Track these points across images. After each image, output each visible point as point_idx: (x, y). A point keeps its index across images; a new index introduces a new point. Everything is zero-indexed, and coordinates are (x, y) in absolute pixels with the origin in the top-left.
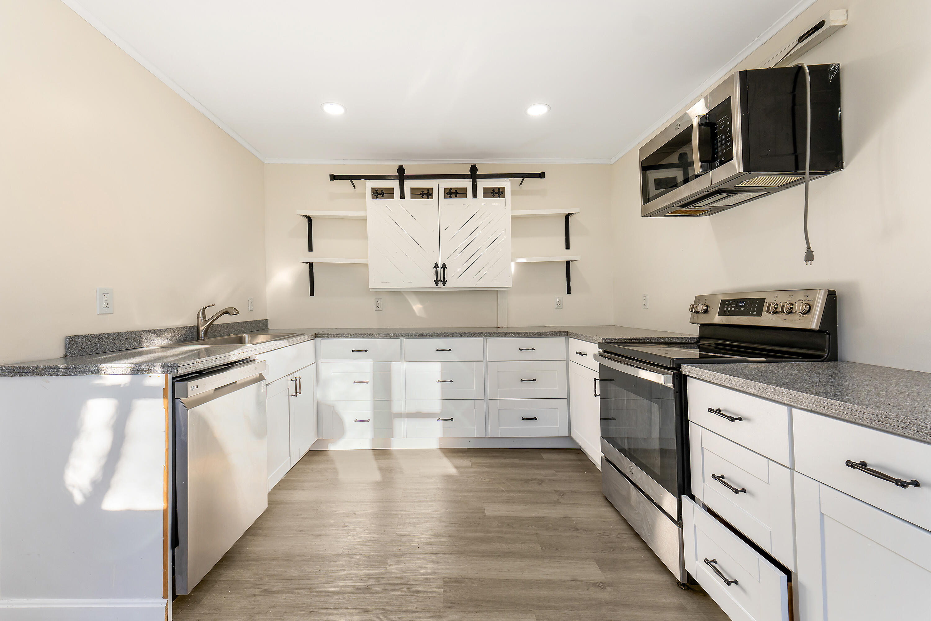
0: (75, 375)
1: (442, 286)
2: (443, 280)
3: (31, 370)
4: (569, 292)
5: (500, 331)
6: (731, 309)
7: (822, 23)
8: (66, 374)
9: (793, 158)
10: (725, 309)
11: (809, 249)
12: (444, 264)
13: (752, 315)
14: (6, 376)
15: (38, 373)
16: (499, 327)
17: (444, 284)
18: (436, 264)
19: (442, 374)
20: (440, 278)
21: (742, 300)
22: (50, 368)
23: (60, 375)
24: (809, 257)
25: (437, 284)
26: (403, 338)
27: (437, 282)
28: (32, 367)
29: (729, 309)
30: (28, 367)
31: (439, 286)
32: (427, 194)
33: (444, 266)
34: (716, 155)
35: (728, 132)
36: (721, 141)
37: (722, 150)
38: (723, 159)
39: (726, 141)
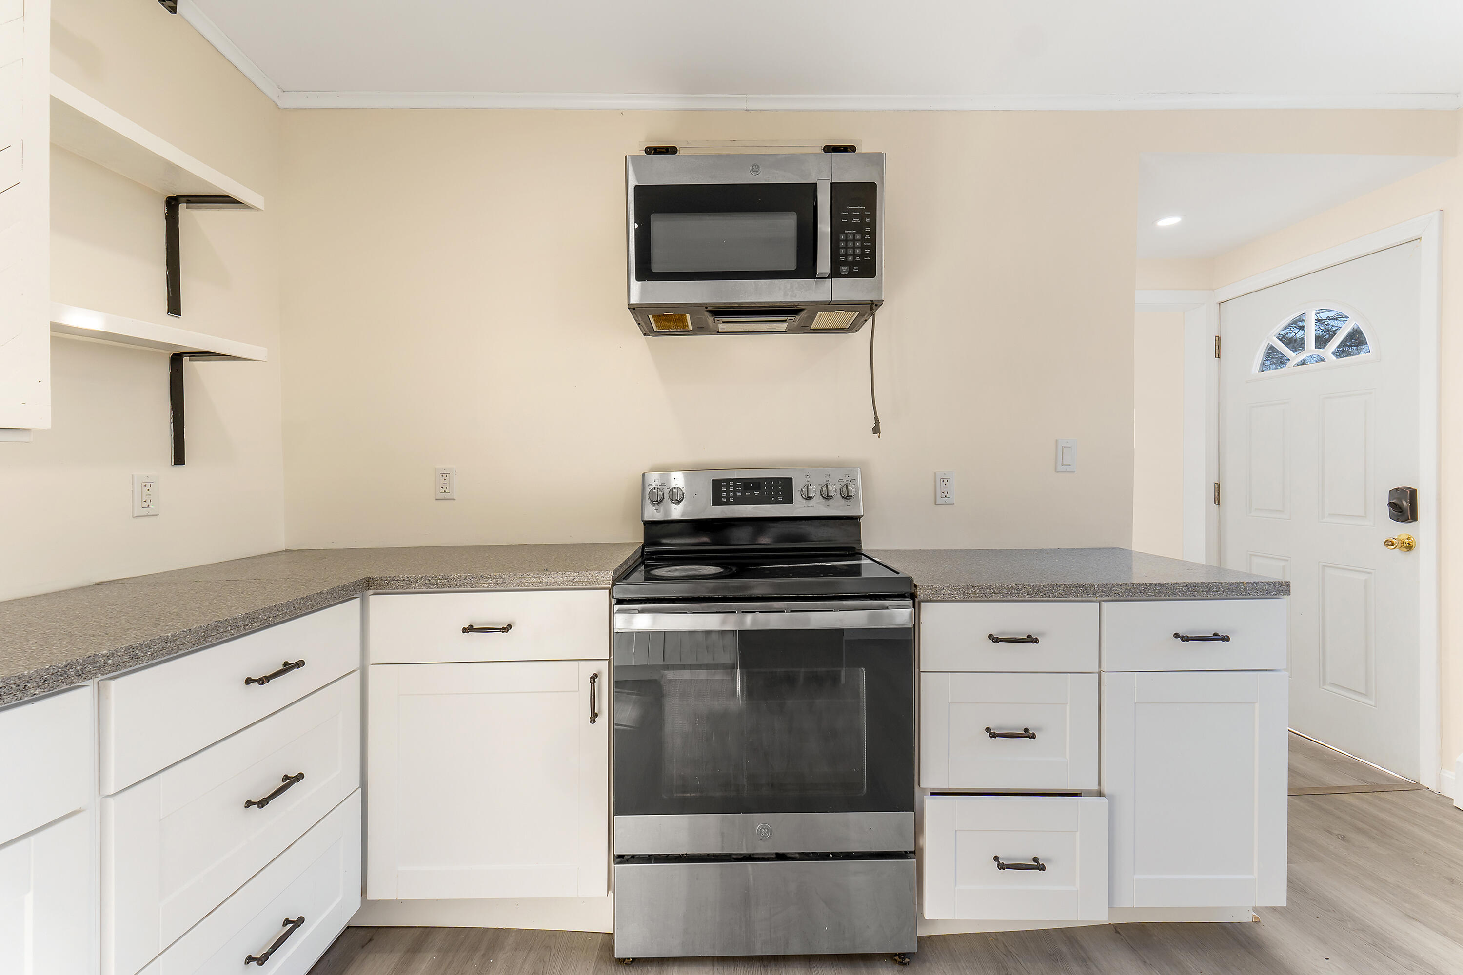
4: (179, 458)
6: (734, 493)
10: (724, 494)
11: (876, 418)
13: (777, 503)
24: (876, 430)
29: (731, 494)
34: (842, 259)
35: (867, 233)
36: (854, 240)
37: (854, 255)
38: (856, 269)
39: (862, 244)
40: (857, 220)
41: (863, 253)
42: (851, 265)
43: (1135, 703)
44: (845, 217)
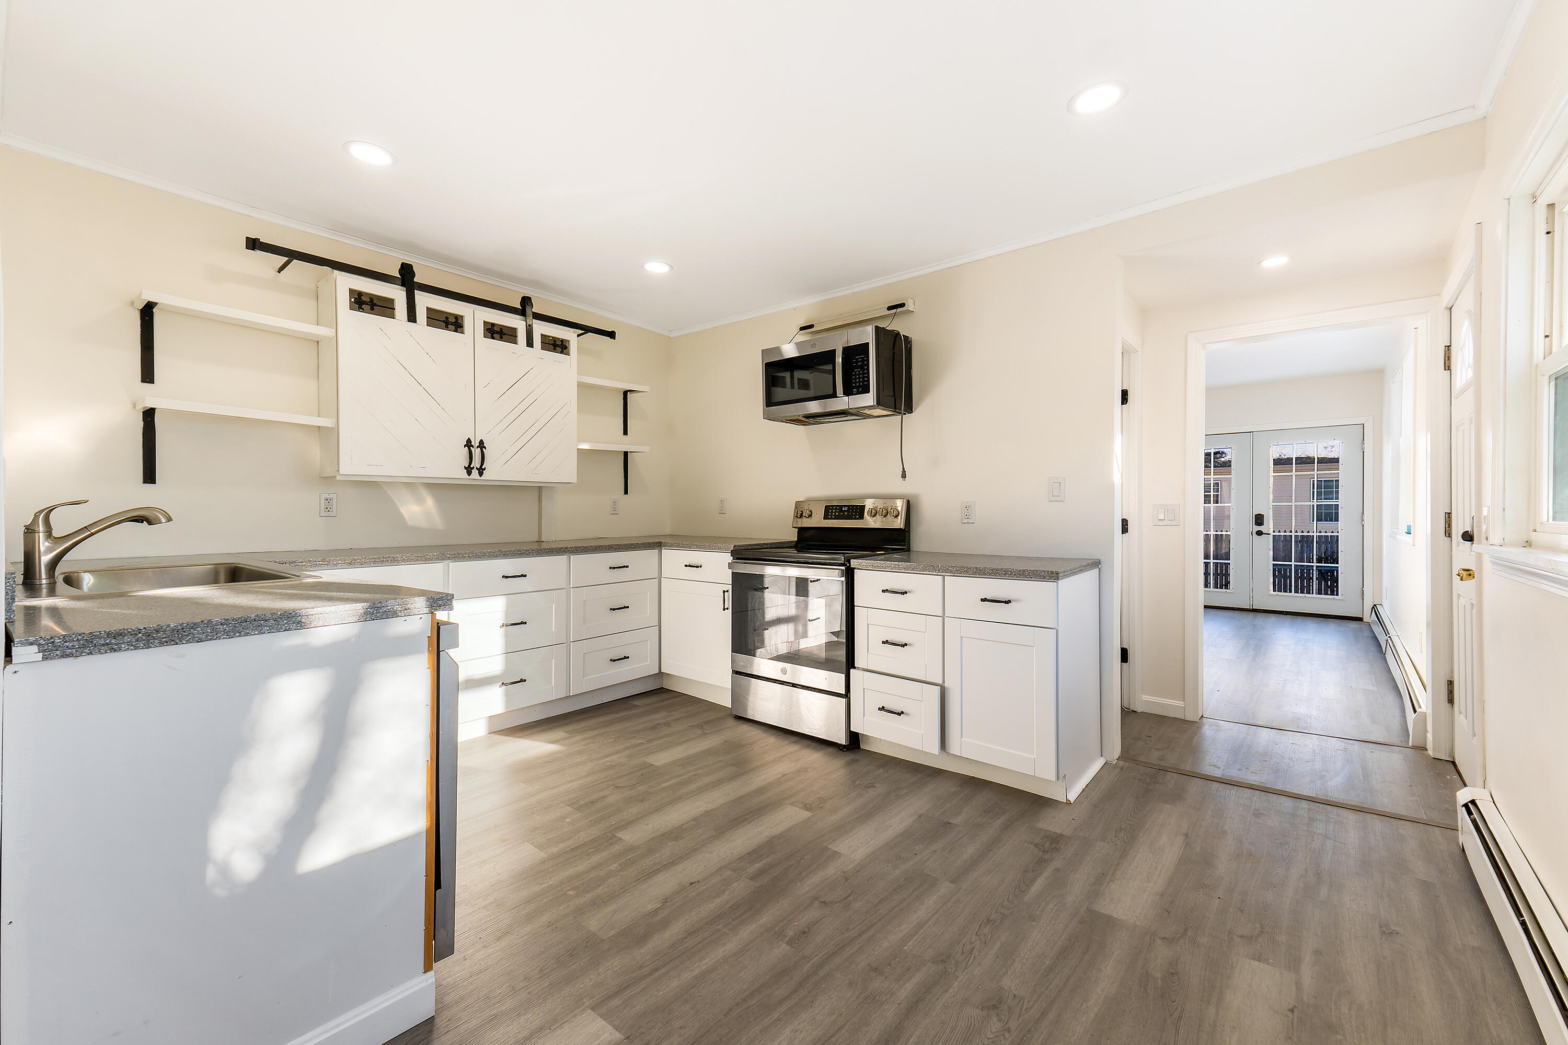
0: (258, 634)
1: (478, 477)
2: (478, 467)
3: (140, 635)
4: (626, 492)
5: (544, 546)
6: (835, 514)
7: (902, 305)
8: (237, 634)
9: (893, 399)
10: (830, 514)
11: (903, 469)
12: (481, 442)
13: (856, 519)
14: (68, 656)
15: (164, 640)
16: (543, 541)
17: (481, 474)
18: (469, 441)
19: (507, 613)
20: (476, 463)
21: (845, 506)
22: (195, 626)
23: (224, 638)
24: (904, 476)
25: (469, 473)
26: (446, 562)
27: (469, 470)
28: (145, 628)
29: (833, 514)
30: (134, 631)
31: (472, 476)
32: (455, 324)
33: (481, 445)
34: (854, 385)
35: (866, 369)
36: (859, 374)
37: (859, 382)
38: (860, 389)
39: (863, 376)
40: (861, 363)
41: (863, 380)
42: (857, 387)
43: (961, 637)
44: (854, 363)
